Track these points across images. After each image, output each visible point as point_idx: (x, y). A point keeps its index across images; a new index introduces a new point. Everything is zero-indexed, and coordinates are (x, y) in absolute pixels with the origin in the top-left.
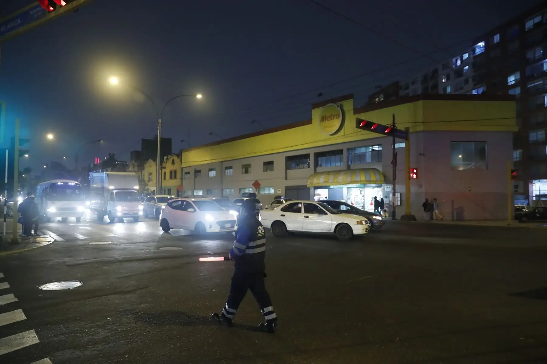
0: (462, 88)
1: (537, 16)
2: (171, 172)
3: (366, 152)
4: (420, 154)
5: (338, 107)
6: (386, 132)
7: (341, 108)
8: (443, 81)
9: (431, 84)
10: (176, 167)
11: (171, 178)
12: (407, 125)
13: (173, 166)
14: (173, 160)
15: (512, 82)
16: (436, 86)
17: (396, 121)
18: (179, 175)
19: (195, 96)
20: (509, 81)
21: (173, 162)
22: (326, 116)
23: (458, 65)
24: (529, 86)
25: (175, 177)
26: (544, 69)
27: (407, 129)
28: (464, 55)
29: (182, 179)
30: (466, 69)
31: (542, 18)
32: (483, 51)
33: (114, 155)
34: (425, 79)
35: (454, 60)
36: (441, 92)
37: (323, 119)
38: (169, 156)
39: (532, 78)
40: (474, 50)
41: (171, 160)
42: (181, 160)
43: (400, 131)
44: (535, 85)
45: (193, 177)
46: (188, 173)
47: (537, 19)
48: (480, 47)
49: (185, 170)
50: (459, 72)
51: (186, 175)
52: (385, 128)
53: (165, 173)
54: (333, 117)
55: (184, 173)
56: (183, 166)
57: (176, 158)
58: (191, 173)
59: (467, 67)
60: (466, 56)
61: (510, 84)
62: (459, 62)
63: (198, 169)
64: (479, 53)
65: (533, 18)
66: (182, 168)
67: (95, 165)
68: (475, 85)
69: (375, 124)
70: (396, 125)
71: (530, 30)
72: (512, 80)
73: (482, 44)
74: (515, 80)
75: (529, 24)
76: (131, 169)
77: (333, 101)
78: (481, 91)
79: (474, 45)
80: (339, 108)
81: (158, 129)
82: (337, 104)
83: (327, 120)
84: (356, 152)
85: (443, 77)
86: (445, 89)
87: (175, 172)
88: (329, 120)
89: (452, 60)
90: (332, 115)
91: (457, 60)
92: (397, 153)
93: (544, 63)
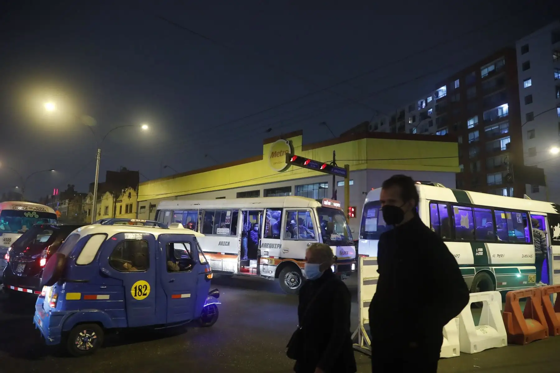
0: (427, 130)
1: (491, 65)
2: (127, 206)
3: (313, 190)
4: (363, 193)
5: (287, 142)
6: (321, 168)
7: (289, 144)
8: (410, 122)
9: (398, 124)
10: (133, 200)
11: (127, 212)
12: (347, 163)
13: (129, 200)
14: (130, 194)
15: (471, 126)
16: (402, 128)
17: (336, 158)
18: (134, 209)
19: (140, 126)
20: (469, 125)
21: (130, 196)
22: (276, 152)
23: (423, 107)
24: (486, 130)
25: (131, 212)
26: (499, 115)
27: (347, 167)
28: (428, 98)
29: (137, 213)
30: (430, 111)
31: (495, 67)
32: (445, 95)
33: (73, 186)
34: (393, 121)
35: (419, 103)
36: (407, 132)
37: (274, 154)
38: (126, 189)
39: (489, 123)
40: (437, 94)
41: (127, 194)
42: (137, 194)
43: (340, 169)
44: (492, 130)
45: (148, 211)
46: (143, 207)
47: (491, 68)
48: (442, 90)
49: (141, 204)
50: (424, 115)
51: (141, 210)
52: (321, 164)
53: (121, 207)
54: (282, 153)
55: (139, 208)
56: (138, 200)
57: (132, 191)
58: (146, 207)
59: (431, 110)
60: (430, 99)
61: (469, 127)
62: (424, 104)
63: (153, 204)
64: (442, 97)
65: (487, 67)
66: (138, 202)
67: (53, 197)
68: (438, 128)
69: (307, 159)
70: (336, 162)
71: (486, 78)
72: (471, 123)
73: (444, 88)
74: (474, 124)
75: (485, 72)
76: (89, 202)
77: (284, 137)
78: (444, 133)
79: (437, 89)
80: (288, 144)
81: (97, 159)
82: (286, 140)
83: (277, 156)
84: (304, 189)
85: (410, 118)
86: (411, 131)
87: (131, 205)
88: (279, 156)
89: (417, 103)
90: (281, 151)
91: (422, 103)
92: (336, 190)
93: (499, 110)
